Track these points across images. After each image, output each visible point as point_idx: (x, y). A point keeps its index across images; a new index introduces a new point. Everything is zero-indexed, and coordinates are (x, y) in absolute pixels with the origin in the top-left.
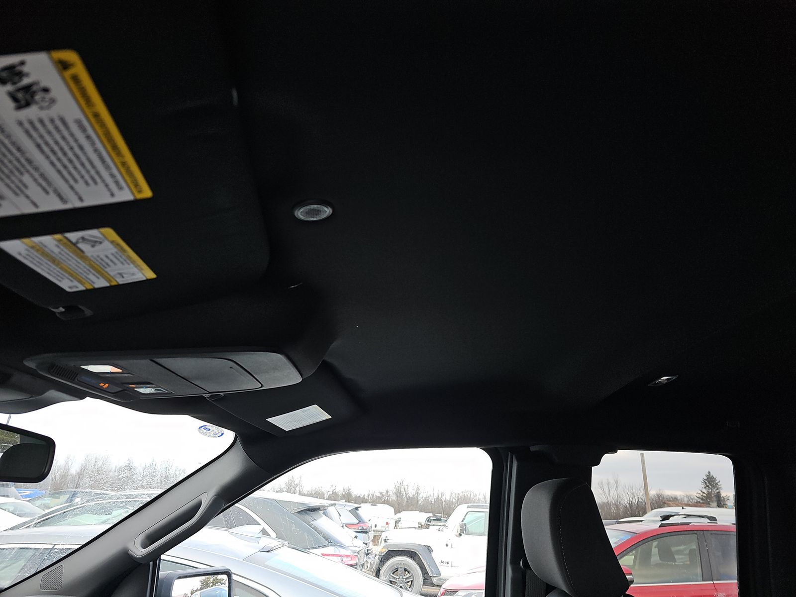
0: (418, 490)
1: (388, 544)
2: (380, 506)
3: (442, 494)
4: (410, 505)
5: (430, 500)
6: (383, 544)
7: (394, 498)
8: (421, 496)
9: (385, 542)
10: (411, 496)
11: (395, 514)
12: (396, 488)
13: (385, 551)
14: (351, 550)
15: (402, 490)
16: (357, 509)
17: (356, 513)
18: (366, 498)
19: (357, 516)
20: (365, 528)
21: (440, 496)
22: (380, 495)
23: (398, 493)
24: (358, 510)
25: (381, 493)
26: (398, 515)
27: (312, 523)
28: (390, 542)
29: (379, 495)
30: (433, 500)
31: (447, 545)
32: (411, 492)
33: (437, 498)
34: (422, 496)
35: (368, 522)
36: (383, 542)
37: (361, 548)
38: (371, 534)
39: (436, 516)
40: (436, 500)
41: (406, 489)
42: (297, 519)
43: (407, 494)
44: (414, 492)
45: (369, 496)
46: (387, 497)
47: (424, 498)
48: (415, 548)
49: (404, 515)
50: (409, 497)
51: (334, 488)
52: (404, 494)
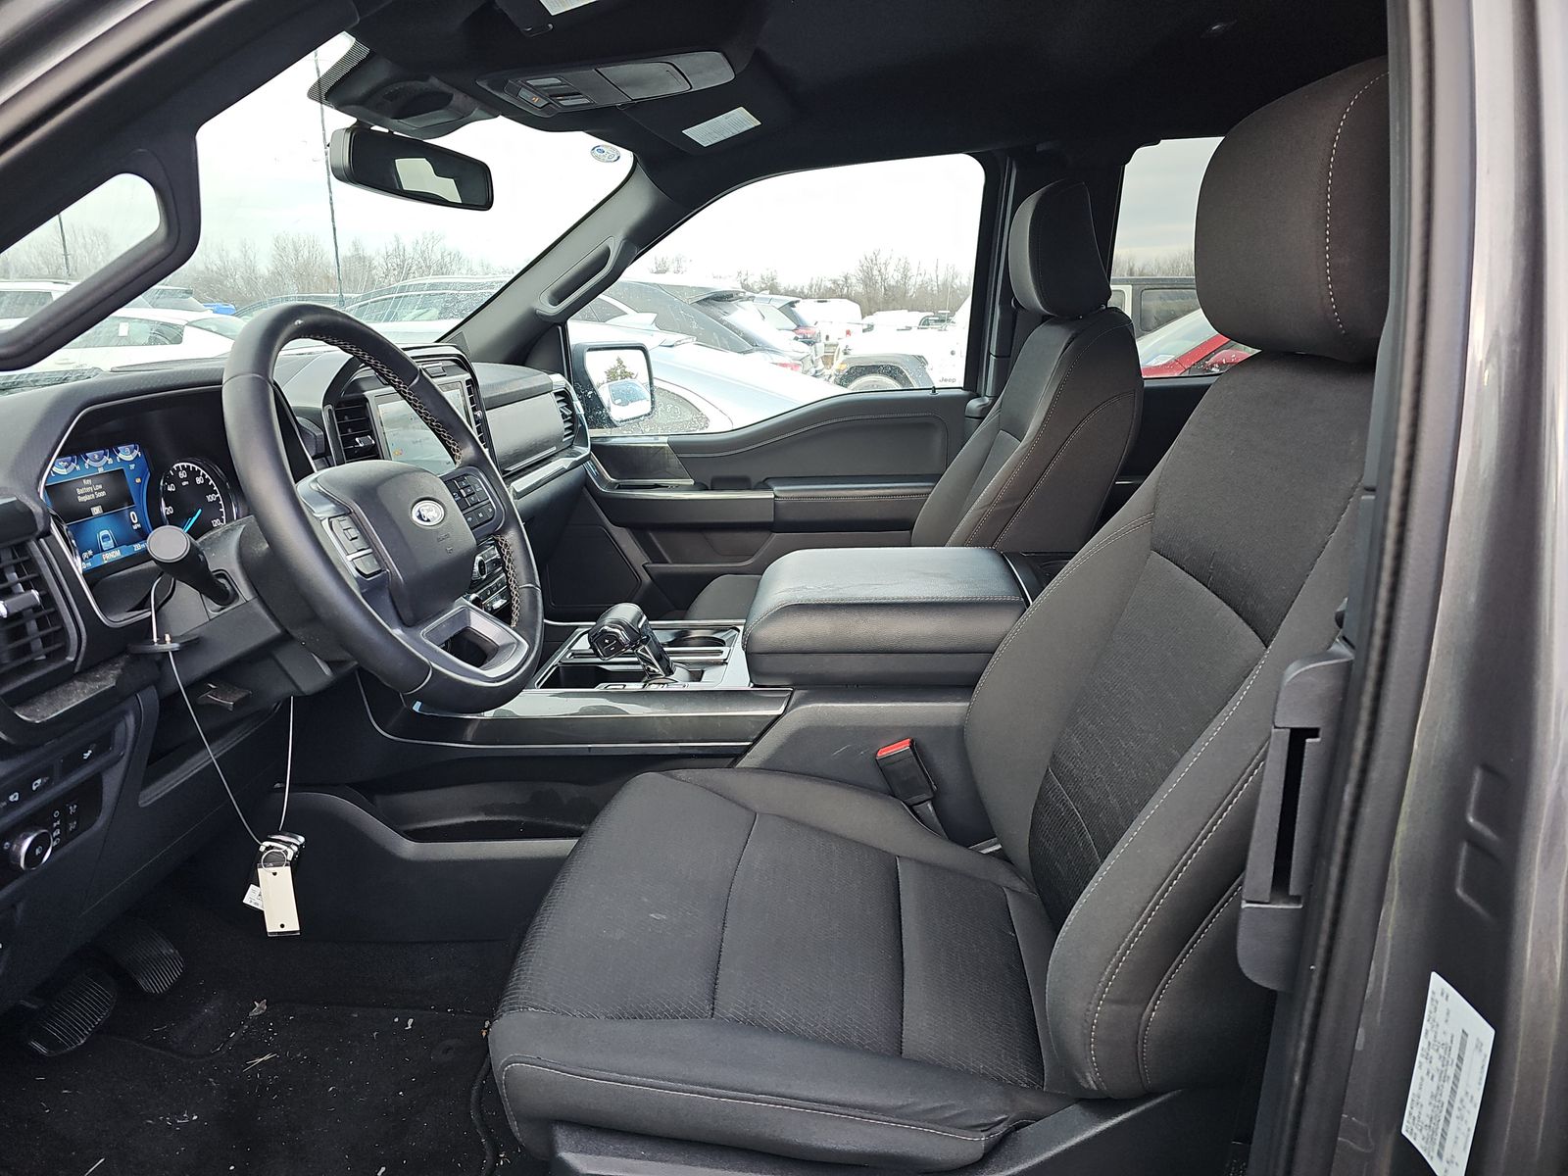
0: (906, 270)
1: (849, 356)
2: (834, 302)
3: (955, 276)
4: (891, 299)
5: (929, 288)
6: (842, 357)
7: (860, 288)
8: (912, 282)
9: (845, 354)
10: (893, 283)
11: (863, 318)
12: (863, 271)
13: (845, 367)
14: (791, 357)
15: (875, 272)
16: (792, 304)
17: (792, 312)
18: (806, 291)
19: (794, 318)
20: (809, 336)
21: (950, 279)
22: (832, 286)
23: (868, 280)
24: (794, 307)
25: (834, 282)
26: (869, 320)
27: (724, 318)
28: (853, 354)
29: (829, 285)
30: (936, 288)
31: (953, 353)
32: (893, 276)
33: (944, 284)
34: (915, 281)
35: (812, 325)
36: (841, 354)
37: (805, 354)
38: (820, 346)
39: (939, 315)
40: (941, 287)
41: (883, 270)
42: (697, 311)
43: (884, 280)
44: (898, 276)
45: (811, 287)
46: (846, 289)
47: (917, 286)
48: (898, 361)
49: (879, 318)
50: (889, 285)
51: (744, 277)
52: (879, 281)
